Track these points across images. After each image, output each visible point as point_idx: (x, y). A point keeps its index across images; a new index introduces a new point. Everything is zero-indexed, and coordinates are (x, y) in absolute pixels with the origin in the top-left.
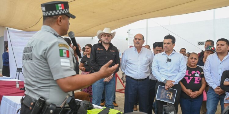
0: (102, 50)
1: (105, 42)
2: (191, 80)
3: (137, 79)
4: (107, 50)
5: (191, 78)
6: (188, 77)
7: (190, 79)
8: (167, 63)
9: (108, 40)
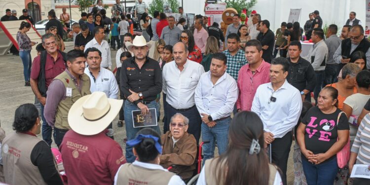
0: (133, 69)
1: (139, 57)
2: (314, 135)
3: (177, 108)
4: (140, 68)
5: (315, 131)
6: (309, 130)
7: (313, 133)
8: (269, 103)
9: (142, 55)
